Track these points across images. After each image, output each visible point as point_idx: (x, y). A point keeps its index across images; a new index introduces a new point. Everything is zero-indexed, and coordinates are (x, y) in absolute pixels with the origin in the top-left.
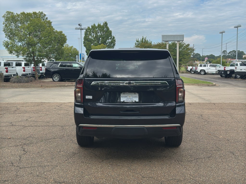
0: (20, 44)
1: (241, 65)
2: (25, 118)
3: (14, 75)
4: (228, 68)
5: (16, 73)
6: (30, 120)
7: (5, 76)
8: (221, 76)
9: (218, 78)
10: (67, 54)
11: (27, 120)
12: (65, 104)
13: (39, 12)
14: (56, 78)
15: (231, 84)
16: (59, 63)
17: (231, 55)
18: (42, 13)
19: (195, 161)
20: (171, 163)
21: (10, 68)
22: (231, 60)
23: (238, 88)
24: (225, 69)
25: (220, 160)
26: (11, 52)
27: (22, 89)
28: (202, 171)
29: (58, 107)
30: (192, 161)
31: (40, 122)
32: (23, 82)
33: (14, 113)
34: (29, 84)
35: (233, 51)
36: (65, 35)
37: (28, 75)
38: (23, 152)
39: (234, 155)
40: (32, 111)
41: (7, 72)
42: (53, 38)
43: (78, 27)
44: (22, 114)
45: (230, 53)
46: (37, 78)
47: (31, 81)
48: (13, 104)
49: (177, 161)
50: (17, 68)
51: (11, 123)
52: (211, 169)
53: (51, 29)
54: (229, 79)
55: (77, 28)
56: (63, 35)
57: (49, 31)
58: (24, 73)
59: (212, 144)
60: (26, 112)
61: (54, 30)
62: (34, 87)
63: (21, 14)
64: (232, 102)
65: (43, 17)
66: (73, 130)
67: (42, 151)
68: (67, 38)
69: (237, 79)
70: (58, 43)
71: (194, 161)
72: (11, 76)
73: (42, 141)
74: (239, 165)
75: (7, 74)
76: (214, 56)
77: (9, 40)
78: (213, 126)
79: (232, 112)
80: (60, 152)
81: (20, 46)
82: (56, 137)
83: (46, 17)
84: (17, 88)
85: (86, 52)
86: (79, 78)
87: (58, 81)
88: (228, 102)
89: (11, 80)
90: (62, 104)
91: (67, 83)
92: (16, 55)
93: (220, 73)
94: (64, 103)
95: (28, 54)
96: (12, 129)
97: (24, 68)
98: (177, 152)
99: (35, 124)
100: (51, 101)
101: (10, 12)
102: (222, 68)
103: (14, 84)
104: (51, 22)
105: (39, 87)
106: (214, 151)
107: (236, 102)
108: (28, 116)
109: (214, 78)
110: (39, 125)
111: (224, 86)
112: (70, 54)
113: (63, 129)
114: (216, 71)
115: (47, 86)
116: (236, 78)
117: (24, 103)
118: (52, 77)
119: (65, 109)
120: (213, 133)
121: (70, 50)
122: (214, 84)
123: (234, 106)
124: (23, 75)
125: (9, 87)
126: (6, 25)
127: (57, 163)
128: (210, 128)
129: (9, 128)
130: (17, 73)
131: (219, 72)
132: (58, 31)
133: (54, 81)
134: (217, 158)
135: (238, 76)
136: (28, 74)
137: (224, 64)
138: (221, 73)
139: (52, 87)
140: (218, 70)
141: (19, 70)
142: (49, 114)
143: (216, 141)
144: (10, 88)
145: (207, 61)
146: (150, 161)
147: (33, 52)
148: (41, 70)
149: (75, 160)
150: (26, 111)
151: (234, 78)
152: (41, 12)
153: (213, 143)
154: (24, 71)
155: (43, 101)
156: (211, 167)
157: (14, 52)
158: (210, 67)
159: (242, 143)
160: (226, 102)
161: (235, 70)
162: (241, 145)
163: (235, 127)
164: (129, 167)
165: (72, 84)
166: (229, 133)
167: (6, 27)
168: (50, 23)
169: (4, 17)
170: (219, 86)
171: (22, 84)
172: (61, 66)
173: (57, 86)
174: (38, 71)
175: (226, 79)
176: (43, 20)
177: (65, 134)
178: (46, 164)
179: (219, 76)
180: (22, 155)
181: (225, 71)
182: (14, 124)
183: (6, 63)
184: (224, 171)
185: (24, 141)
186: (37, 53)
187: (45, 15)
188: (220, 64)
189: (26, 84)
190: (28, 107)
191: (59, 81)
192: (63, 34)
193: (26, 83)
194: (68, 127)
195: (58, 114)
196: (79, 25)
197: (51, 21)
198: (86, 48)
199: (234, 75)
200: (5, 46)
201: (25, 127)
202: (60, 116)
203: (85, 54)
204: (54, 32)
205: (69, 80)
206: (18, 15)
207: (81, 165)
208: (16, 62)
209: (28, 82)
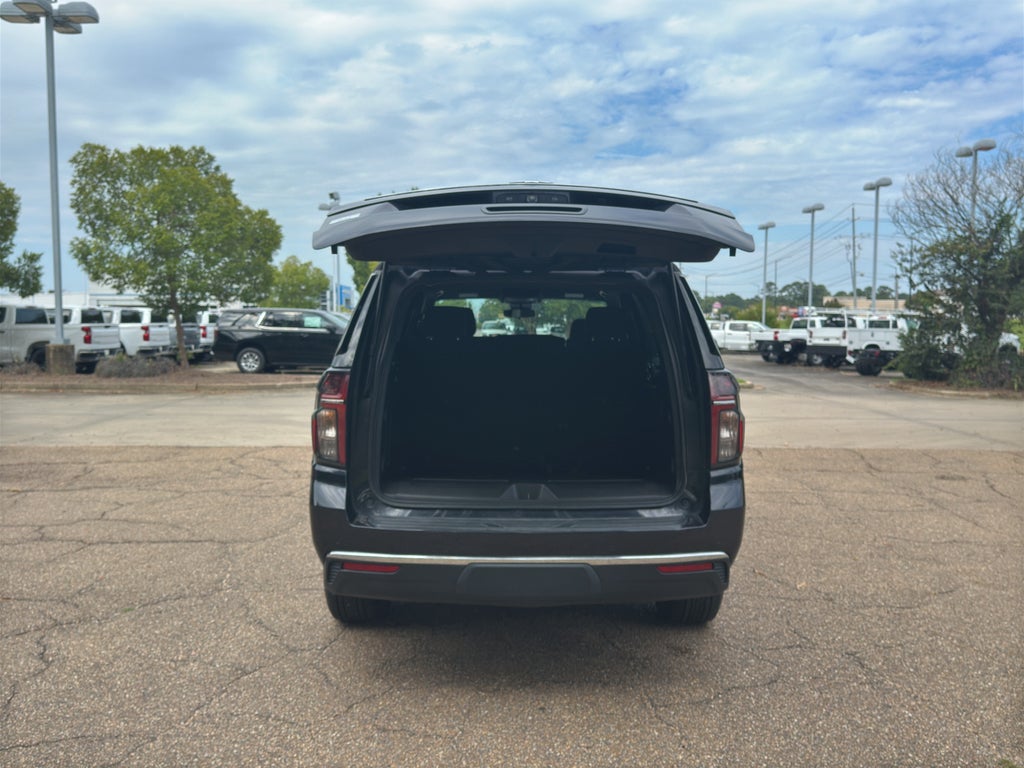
0: (126, 251)
1: (825, 324)
2: (99, 508)
3: (112, 351)
4: (787, 334)
5: (118, 345)
6: (112, 515)
7: (83, 356)
8: (767, 358)
9: (757, 365)
10: (292, 285)
11: (103, 514)
12: (259, 454)
13: (194, 148)
14: (251, 362)
15: (799, 384)
16: (261, 312)
17: (790, 295)
18: (202, 151)
19: (720, 701)
20: (626, 717)
21: (97, 329)
22: (787, 311)
23: (824, 397)
24: (776, 338)
25: (816, 695)
26: (96, 277)
27: (130, 399)
28: (751, 755)
29: (232, 462)
30: (708, 701)
31: (149, 523)
32: (139, 375)
33: (69, 488)
34: (156, 382)
35: (795, 284)
36: (278, 223)
37: (158, 351)
38: (35, 664)
39: (863, 666)
40: (135, 478)
41: (88, 340)
42: (237, 233)
43: (329, 202)
44: (93, 493)
45: (785, 289)
46: (185, 363)
47: (165, 372)
48: (80, 451)
49: (649, 705)
50: (124, 328)
51: (41, 527)
52: (787, 745)
53: (228, 202)
54: (789, 368)
55: (325, 205)
56: (272, 222)
57: (222, 210)
58: (146, 344)
59: (776, 619)
60: (112, 482)
61: (240, 205)
62: (170, 391)
63: (133, 152)
64: (814, 444)
65: (207, 163)
66: (262, 558)
67: (116, 657)
68: (283, 231)
69: (814, 368)
70: (252, 248)
71: (718, 705)
72: (102, 354)
73: (129, 610)
74: (892, 722)
75: (87, 347)
76: (738, 298)
77: (90, 238)
78: (767, 538)
79: (823, 480)
80: (184, 662)
81: (129, 257)
82: (187, 592)
83: (214, 164)
84: (116, 394)
85: (356, 281)
86: (330, 369)
87: (253, 372)
88: (803, 446)
89: (98, 367)
90: (245, 452)
91: (282, 379)
92: (114, 287)
93: (761, 347)
94: (257, 449)
95: (154, 283)
96: (36, 553)
97: (146, 329)
98: (646, 658)
99: (127, 535)
100: (216, 440)
101: (98, 147)
102: (768, 335)
103: (105, 383)
104: (232, 178)
105: (187, 391)
106: (786, 652)
107: (827, 444)
108: (114, 498)
109: (746, 365)
110: (139, 536)
111: (780, 391)
112: (303, 287)
113: (226, 552)
114: (748, 342)
115: (215, 389)
116: (809, 363)
117: (117, 450)
118: (236, 358)
119: (253, 471)
120: (772, 569)
121: (304, 272)
122: (749, 383)
123: (823, 459)
124: (143, 352)
125: (90, 391)
126: (81, 190)
127: (158, 722)
128: (759, 545)
129: (24, 548)
130: (122, 346)
131: (759, 348)
132: (255, 208)
133: (242, 371)
134: (803, 684)
135: (815, 357)
136: (161, 349)
137: (771, 322)
138: (766, 351)
139: (232, 390)
140: (757, 341)
141: (131, 336)
142: (191, 492)
143: (788, 605)
144: (92, 394)
145: (719, 314)
146: (542, 709)
147: (172, 278)
148: (204, 336)
149: (237, 704)
150: (113, 480)
151: (805, 365)
152: (198, 148)
153: (777, 611)
154: (146, 338)
155: (185, 442)
156: (786, 735)
157: (107, 276)
158: (731, 332)
159: (882, 612)
160: (796, 445)
161: (808, 339)
162: (881, 618)
163: (844, 543)
164: (454, 742)
165: (300, 380)
166: (826, 567)
167: (81, 193)
168: (226, 183)
169: (74, 160)
170: (763, 391)
171: (132, 382)
172: (266, 321)
173: (249, 388)
174: (193, 338)
175: (781, 368)
176: (206, 173)
177: (228, 575)
178: (109, 726)
179: (759, 358)
180: (25, 680)
181: (778, 345)
182: (49, 531)
183: (91, 314)
184: (842, 753)
185: (57, 611)
186: (184, 281)
187: (211, 159)
188: (760, 321)
189: (147, 381)
190: (125, 465)
191: (259, 371)
192: (269, 220)
193: (147, 379)
194: (244, 546)
195: (223, 490)
196: (332, 196)
197: (230, 176)
198: (355, 268)
199: (804, 356)
200: (76, 256)
201: (84, 544)
202: (227, 498)
203: (353, 286)
204: (241, 214)
205: (295, 367)
206: (122, 157)
207: (256, 729)
208: (121, 309)
209: (154, 375)
